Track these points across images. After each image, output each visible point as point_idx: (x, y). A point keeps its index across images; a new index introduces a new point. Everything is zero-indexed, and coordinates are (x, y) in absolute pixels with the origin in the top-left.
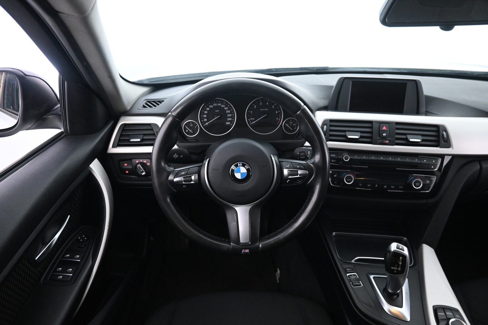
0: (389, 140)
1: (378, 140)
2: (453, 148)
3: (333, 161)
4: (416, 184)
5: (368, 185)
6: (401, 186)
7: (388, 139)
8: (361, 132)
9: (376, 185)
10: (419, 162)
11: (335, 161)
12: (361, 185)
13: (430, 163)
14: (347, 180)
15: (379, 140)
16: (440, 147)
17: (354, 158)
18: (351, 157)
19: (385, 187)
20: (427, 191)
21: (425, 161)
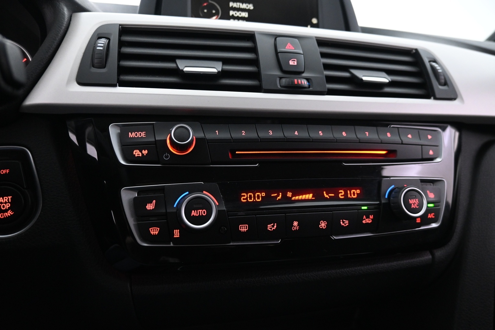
0: (308, 80)
1: (278, 80)
2: (462, 99)
3: (137, 153)
4: (411, 201)
5: (269, 226)
6: (368, 217)
7: (304, 75)
8: (225, 61)
9: (296, 223)
10: (397, 139)
11: (145, 152)
12: (244, 228)
13: (422, 142)
14: (194, 213)
15: (281, 78)
16: (436, 98)
17: (210, 136)
18: (201, 135)
19: (323, 225)
20: (434, 225)
21: (410, 136)
